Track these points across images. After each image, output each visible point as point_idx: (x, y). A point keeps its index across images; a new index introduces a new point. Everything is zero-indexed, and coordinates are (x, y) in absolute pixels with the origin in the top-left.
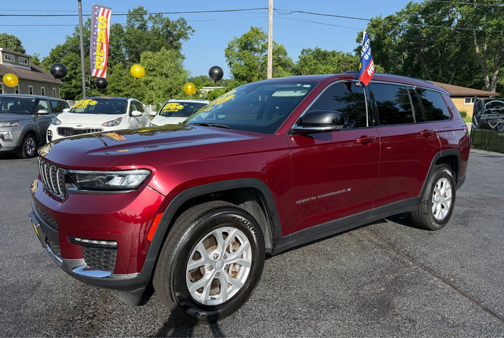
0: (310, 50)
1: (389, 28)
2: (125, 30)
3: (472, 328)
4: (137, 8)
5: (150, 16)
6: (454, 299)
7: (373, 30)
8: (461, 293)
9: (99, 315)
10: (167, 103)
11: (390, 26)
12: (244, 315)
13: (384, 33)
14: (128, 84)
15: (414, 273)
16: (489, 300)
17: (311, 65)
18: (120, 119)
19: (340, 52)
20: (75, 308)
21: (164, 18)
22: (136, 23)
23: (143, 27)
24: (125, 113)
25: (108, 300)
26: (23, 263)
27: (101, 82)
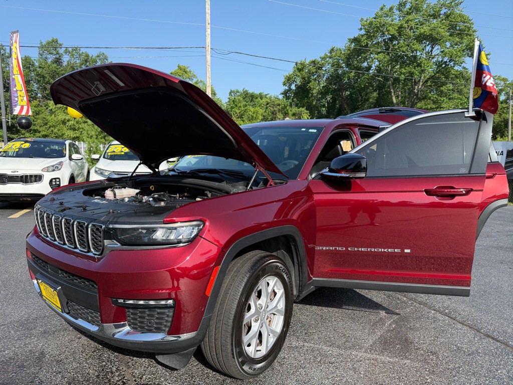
0: (238, 92)
1: (313, 73)
2: (37, 64)
3: (485, 354)
4: (50, 40)
5: (66, 50)
6: (457, 329)
7: (299, 74)
8: (460, 323)
9: (129, 382)
10: (110, 145)
11: (314, 71)
12: (281, 365)
13: (309, 78)
14: (46, 124)
15: (412, 308)
16: (486, 327)
17: (240, 107)
18: (61, 163)
19: (267, 95)
20: (98, 376)
21: (83, 53)
22: (49, 56)
23: (58, 61)
24: (65, 156)
25: (130, 364)
26: (10, 332)
27: (24, 121)
